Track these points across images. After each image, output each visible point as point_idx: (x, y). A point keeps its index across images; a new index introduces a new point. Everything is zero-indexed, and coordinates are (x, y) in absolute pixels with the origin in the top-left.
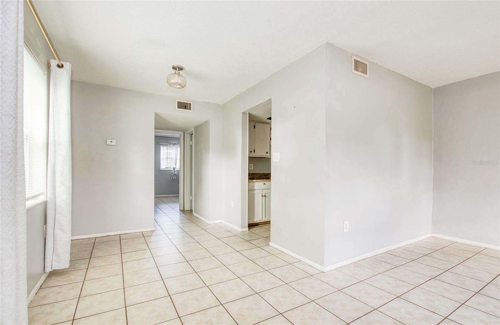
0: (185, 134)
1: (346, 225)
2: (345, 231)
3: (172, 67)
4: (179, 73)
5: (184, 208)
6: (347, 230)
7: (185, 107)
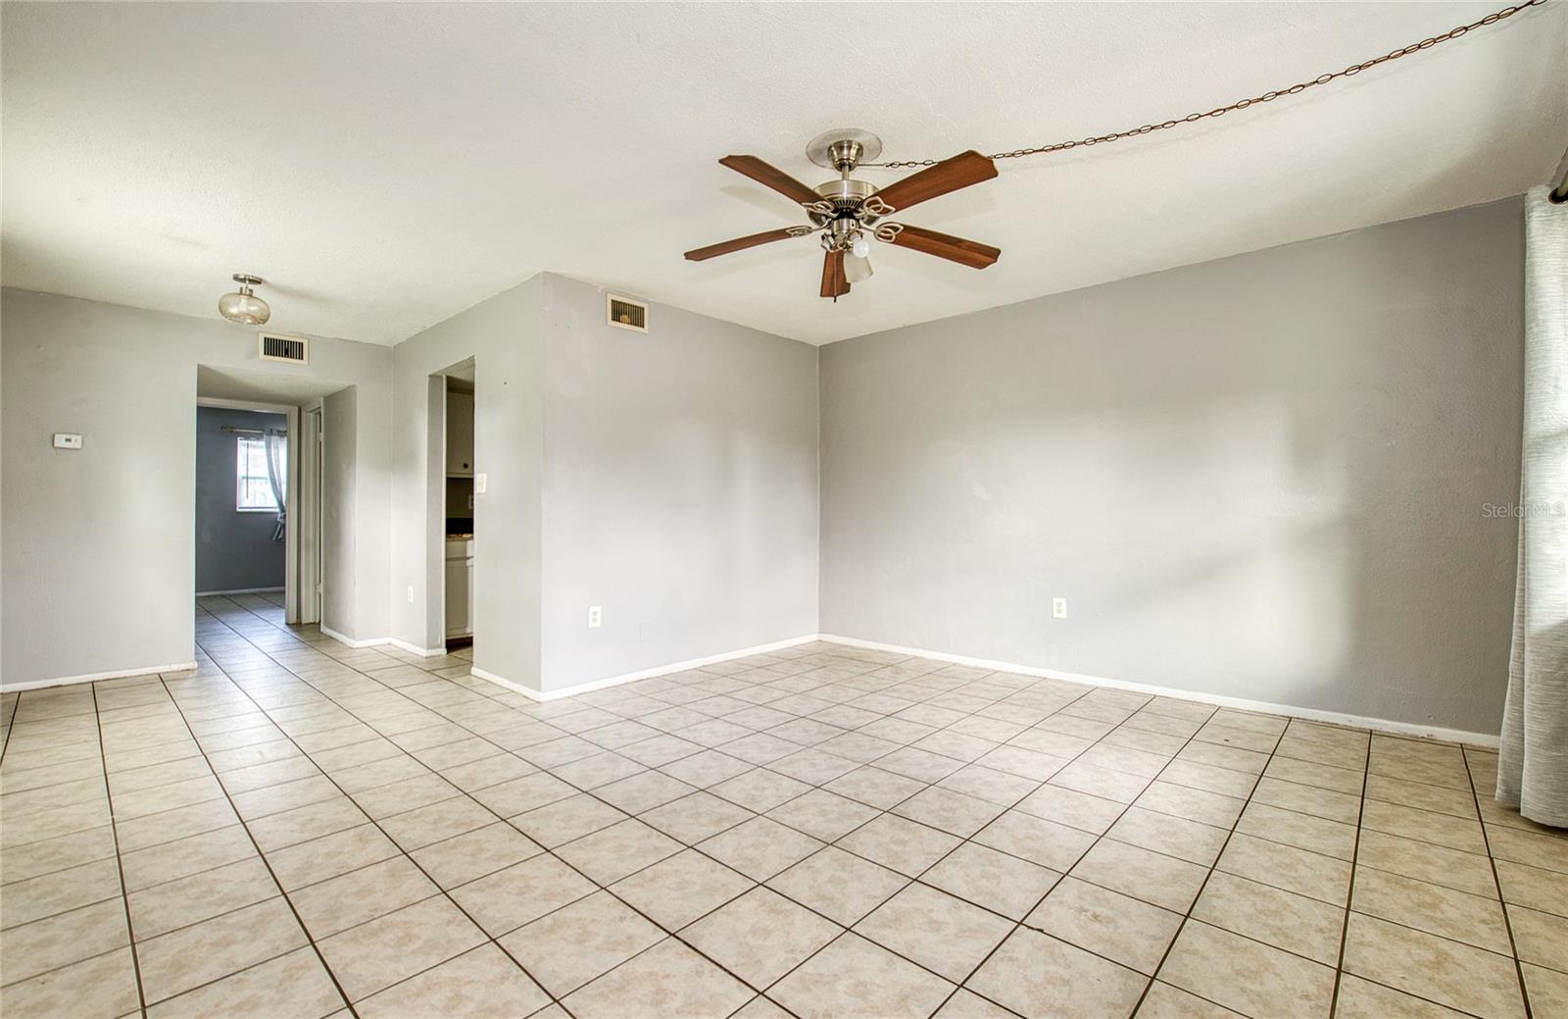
0: (303, 414)
1: (595, 613)
2: (591, 624)
3: (232, 277)
4: (251, 291)
5: (299, 616)
6: (598, 624)
7: (287, 353)
